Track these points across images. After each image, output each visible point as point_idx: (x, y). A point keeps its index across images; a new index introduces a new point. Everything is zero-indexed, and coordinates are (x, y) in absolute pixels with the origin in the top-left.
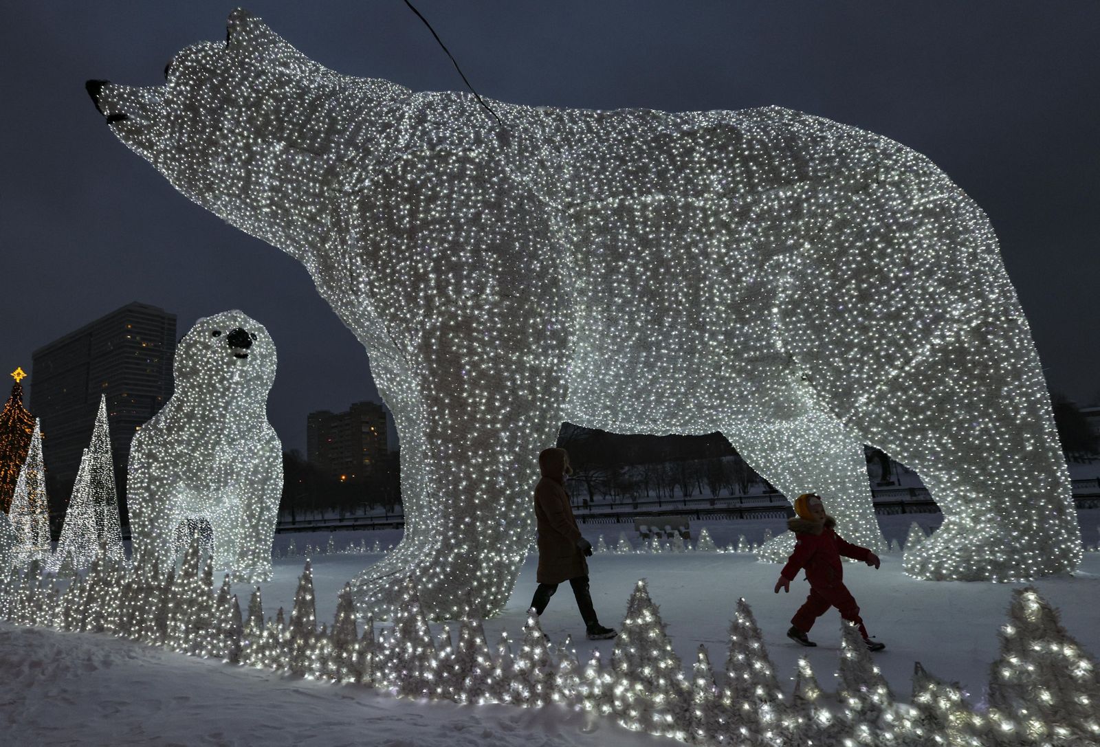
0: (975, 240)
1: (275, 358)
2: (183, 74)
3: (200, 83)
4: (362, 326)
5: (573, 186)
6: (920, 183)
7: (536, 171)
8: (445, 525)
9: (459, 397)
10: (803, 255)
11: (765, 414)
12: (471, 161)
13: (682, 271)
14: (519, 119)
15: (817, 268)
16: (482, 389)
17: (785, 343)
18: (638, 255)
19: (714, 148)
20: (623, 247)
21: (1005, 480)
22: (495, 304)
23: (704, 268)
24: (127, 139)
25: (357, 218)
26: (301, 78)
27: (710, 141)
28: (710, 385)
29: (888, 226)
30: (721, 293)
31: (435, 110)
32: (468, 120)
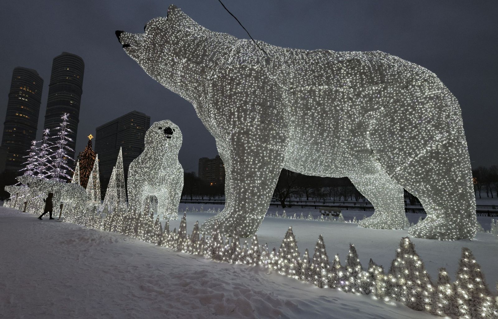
0: (450, 110)
1: (182, 139)
2: (150, 30)
3: (157, 34)
4: (212, 129)
5: (294, 81)
6: (429, 86)
7: (279, 74)
8: (235, 204)
9: (243, 159)
10: (380, 112)
11: (362, 172)
12: (254, 70)
13: (332, 116)
14: (275, 53)
15: (385, 117)
16: (251, 156)
17: (371, 145)
18: (316, 109)
19: (349, 68)
20: (310, 105)
21: (450, 203)
22: (258, 125)
23: (341, 115)
24: (130, 54)
25: (211, 89)
26: (194, 33)
27: (348, 65)
28: (341, 160)
29: (414, 103)
30: (347, 125)
31: (244, 48)
32: (256, 53)
